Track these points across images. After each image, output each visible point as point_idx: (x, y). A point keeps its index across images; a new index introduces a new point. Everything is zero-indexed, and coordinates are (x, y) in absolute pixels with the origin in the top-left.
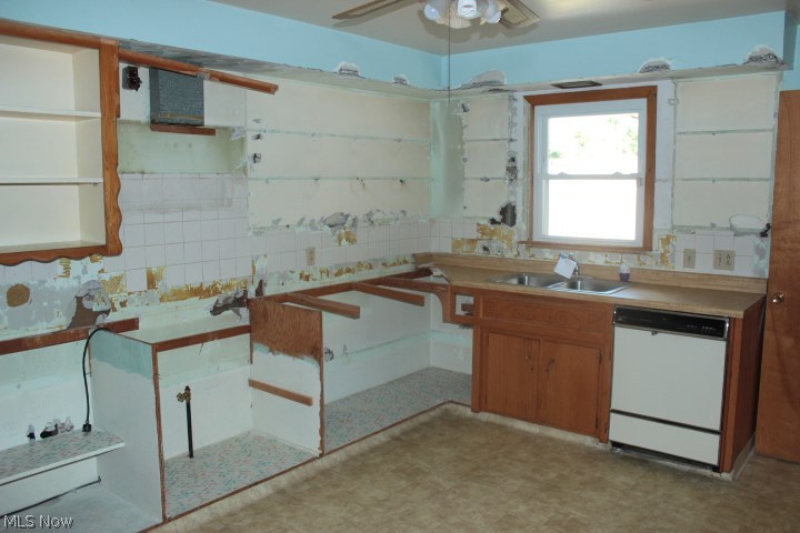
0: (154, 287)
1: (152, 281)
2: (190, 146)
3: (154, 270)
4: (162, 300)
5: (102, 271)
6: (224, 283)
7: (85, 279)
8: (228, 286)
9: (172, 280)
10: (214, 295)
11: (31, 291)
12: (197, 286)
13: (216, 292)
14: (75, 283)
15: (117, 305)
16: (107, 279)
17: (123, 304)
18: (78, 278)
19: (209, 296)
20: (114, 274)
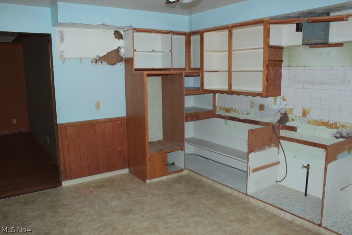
0: (305, 116)
1: (305, 114)
2: (328, 53)
3: (306, 109)
4: (308, 123)
5: (286, 105)
6: (342, 124)
7: (281, 107)
8: (344, 126)
9: (314, 115)
10: (334, 128)
11: (265, 107)
12: (326, 121)
13: (336, 127)
14: (277, 107)
15: (290, 120)
16: (288, 108)
17: (293, 120)
18: (279, 106)
19: (332, 128)
20: (291, 107)
